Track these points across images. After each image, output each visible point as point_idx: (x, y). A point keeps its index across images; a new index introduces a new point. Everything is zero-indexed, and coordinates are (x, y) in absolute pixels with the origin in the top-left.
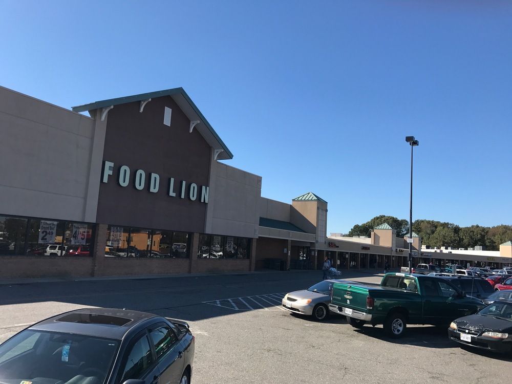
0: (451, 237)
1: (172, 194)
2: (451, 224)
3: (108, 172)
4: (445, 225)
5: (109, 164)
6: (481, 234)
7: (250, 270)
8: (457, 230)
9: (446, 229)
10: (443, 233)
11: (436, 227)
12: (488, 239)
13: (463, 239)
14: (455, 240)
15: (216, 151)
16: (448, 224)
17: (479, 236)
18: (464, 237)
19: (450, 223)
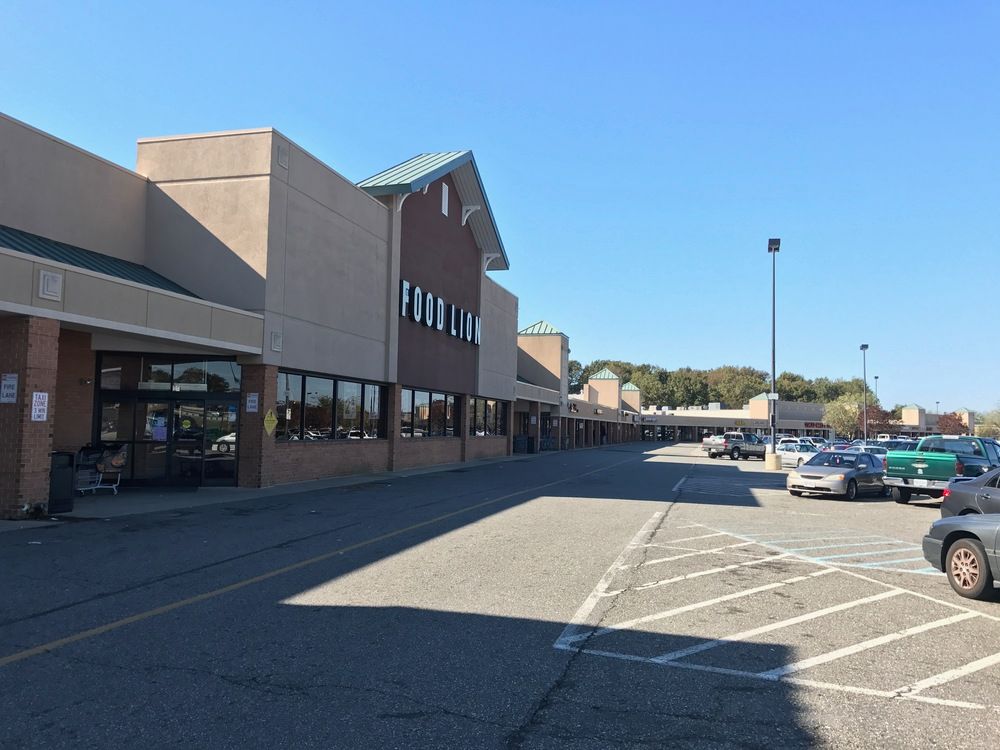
0: (658, 390)
1: (454, 332)
2: (654, 367)
3: (406, 299)
4: (644, 369)
5: (406, 285)
6: (701, 383)
7: (508, 454)
8: (663, 377)
9: (647, 375)
10: (644, 382)
11: (630, 372)
12: (712, 390)
13: (672, 391)
14: (664, 394)
15: (485, 256)
16: (649, 366)
17: (699, 386)
18: (675, 389)
19: (652, 364)
